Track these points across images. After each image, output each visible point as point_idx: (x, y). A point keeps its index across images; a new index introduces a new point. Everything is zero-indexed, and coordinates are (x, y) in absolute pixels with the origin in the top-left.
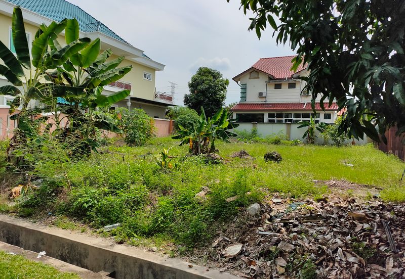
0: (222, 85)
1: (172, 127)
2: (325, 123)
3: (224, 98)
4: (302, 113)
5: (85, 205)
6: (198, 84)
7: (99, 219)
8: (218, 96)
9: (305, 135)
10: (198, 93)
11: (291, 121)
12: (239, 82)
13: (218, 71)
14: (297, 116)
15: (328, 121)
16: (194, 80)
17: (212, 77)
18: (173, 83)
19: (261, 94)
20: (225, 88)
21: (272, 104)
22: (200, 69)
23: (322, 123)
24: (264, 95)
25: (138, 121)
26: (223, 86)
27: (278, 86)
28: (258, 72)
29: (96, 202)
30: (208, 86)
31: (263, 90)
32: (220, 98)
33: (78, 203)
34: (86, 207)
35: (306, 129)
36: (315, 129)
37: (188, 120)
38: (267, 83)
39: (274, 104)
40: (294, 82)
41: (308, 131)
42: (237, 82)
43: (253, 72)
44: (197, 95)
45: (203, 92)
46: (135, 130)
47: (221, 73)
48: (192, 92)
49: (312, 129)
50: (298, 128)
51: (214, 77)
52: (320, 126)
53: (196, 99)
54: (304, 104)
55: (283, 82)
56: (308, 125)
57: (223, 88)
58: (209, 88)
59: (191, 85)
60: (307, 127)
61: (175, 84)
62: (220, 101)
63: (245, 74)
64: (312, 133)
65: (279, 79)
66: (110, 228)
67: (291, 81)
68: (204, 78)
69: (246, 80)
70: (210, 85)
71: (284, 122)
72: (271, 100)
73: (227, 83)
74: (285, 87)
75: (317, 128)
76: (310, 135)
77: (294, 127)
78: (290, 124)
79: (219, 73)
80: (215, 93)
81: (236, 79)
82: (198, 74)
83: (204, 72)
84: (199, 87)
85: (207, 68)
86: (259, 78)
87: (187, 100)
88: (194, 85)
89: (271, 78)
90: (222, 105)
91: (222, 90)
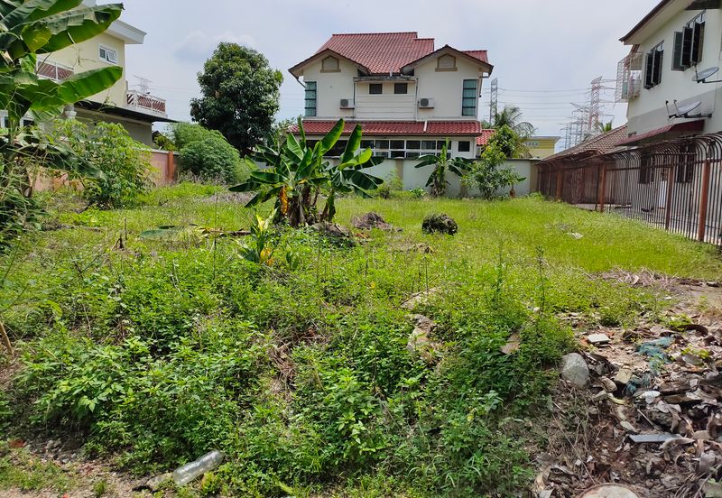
0: (270, 82)
1: (173, 167)
2: (463, 159)
3: (274, 108)
4: (421, 139)
5: (85, 401)
6: (220, 78)
7: (146, 442)
8: (263, 104)
9: (430, 181)
10: (222, 96)
11: (402, 154)
12: (301, 78)
13: (259, 53)
14: (412, 145)
15: (466, 155)
16: (211, 68)
17: (248, 65)
18: (142, 79)
19: (344, 103)
20: (276, 89)
21: (366, 123)
22: (222, 47)
23: (457, 158)
24: (350, 105)
25: (114, 151)
26: (273, 85)
27: (376, 89)
28: (338, 60)
29: (119, 388)
30: (241, 83)
31: (348, 96)
32: (267, 108)
33: (58, 397)
34: (92, 407)
35: (431, 168)
36: (446, 170)
37: (208, 152)
38: (357, 82)
39: (370, 122)
40: (405, 81)
41: (434, 173)
42: (297, 78)
43: (329, 57)
44: (219, 100)
45: (232, 95)
46: (111, 173)
47: (266, 57)
48: (208, 93)
49: (443, 168)
50: (417, 167)
51: (253, 64)
52: (456, 164)
53: (218, 109)
54: (424, 123)
55: (385, 82)
56: (435, 162)
57: (271, 87)
58: (245, 86)
59: (204, 80)
60: (433, 166)
61: (146, 81)
62: (266, 114)
63: (313, 62)
64: (442, 176)
65: (377, 74)
66: (191, 470)
67: (399, 80)
68: (233, 66)
69: (315, 74)
70: (246, 81)
71: (390, 156)
72: (362, 115)
73: (279, 78)
74: (388, 91)
75: (450, 167)
76: (438, 180)
77: (410, 166)
78: (402, 160)
79: (261, 57)
80: (257, 99)
81: (296, 71)
82: (218, 57)
83: (230, 54)
84: (222, 85)
85: (235, 46)
86: (339, 71)
87: (198, 111)
88: (211, 81)
89: (363, 73)
90: (270, 122)
91: (270, 91)
